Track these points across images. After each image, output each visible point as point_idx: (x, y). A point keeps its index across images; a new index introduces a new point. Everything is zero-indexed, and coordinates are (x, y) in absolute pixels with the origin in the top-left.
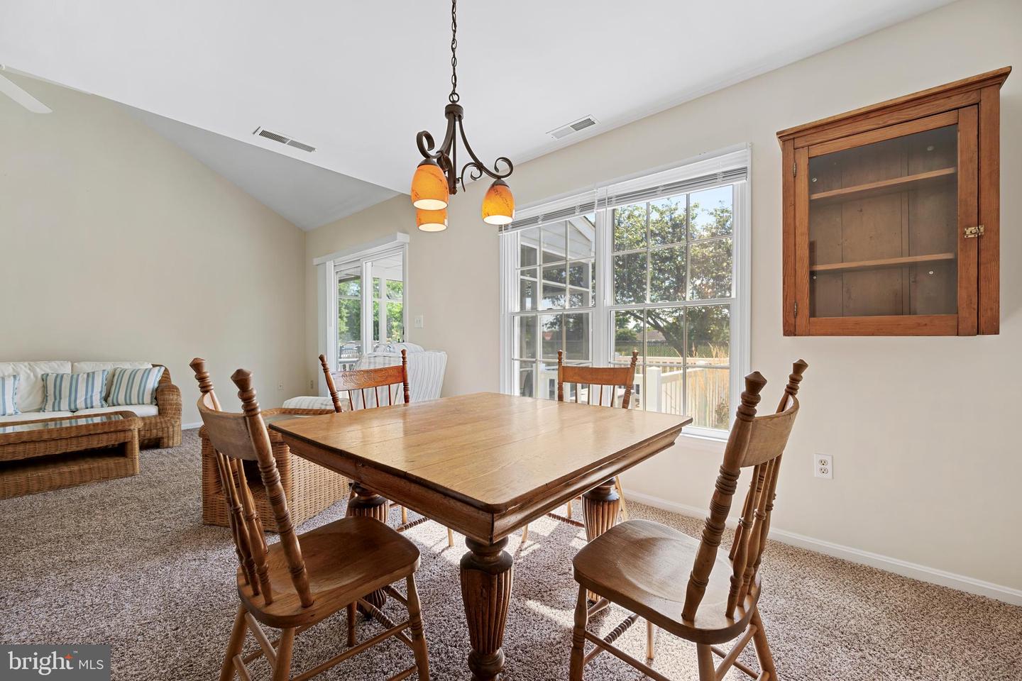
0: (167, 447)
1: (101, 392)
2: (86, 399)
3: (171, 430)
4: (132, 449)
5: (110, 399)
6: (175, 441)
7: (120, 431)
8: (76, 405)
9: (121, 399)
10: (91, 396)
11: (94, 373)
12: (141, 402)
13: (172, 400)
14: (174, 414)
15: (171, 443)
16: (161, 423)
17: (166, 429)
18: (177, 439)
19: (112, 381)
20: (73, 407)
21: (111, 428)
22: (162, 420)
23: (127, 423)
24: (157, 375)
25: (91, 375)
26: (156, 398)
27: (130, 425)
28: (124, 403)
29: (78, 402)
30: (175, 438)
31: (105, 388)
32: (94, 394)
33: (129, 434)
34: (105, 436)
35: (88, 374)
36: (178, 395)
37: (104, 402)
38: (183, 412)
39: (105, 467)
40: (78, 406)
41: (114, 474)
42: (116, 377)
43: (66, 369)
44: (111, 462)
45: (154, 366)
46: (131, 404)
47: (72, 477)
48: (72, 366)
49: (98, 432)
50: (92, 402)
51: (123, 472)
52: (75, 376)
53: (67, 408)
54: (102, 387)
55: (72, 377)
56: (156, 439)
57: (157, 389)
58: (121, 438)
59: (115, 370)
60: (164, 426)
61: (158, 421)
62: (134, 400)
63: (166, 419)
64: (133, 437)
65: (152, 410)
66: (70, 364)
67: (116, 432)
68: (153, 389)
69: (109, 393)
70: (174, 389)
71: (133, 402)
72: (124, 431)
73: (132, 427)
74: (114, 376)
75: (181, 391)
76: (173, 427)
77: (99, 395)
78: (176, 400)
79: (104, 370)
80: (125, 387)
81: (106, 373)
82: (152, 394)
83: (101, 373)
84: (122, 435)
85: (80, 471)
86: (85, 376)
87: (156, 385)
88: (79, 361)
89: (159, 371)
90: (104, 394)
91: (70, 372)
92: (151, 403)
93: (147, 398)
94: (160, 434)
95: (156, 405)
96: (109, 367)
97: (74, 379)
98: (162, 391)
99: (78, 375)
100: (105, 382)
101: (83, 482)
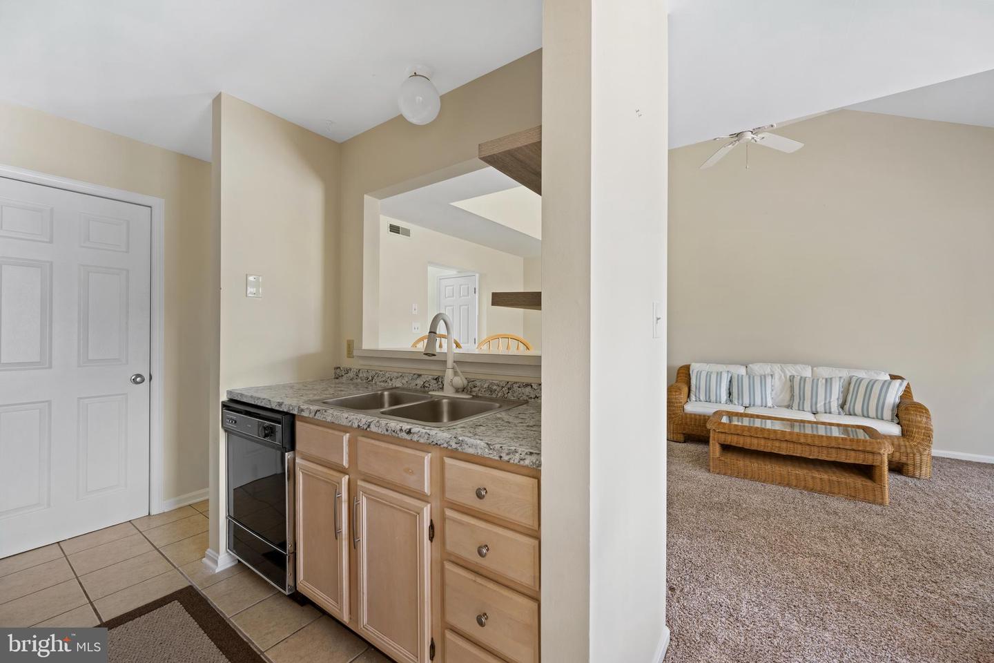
0: (912, 477)
1: (838, 399)
2: (825, 404)
3: (918, 457)
4: (881, 475)
5: (847, 407)
6: (923, 472)
7: (868, 452)
8: (816, 409)
9: (858, 409)
10: (830, 402)
11: (831, 379)
12: (879, 416)
13: (920, 422)
14: (923, 440)
15: (917, 474)
16: (906, 446)
17: (912, 455)
18: (926, 471)
19: (848, 390)
20: (814, 410)
21: (859, 446)
22: (907, 444)
23: (876, 446)
24: (898, 389)
25: (829, 380)
26: (897, 416)
27: (880, 449)
28: (861, 413)
29: (818, 405)
30: (924, 469)
31: (841, 395)
32: (832, 400)
33: (879, 458)
34: (853, 453)
35: (826, 380)
36: (928, 417)
37: (841, 410)
38: (934, 440)
39: (852, 485)
40: (819, 410)
41: (862, 496)
42: (852, 385)
43: (807, 373)
44: (858, 482)
45: (893, 377)
46: (868, 417)
47: (822, 484)
48: (812, 369)
49: (847, 447)
50: (830, 408)
51: (871, 498)
52: (815, 381)
53: (809, 409)
54: (839, 394)
55: (813, 381)
56: (899, 463)
57: (898, 406)
58: (869, 460)
59: (851, 378)
60: (909, 450)
61: (902, 443)
62: (872, 413)
63: (912, 444)
64: (882, 462)
65: (895, 430)
66: (810, 368)
67: (864, 451)
68: (894, 404)
69: (846, 401)
70: (920, 409)
71: (870, 415)
72: (873, 453)
73: (882, 452)
74: (849, 384)
75: (931, 412)
76: (921, 455)
77: (836, 401)
78: (926, 423)
79: (840, 377)
80: (863, 396)
81: (842, 381)
82: (893, 410)
83: (838, 379)
84: (870, 457)
85: (829, 480)
86: (824, 381)
87: (897, 401)
88: (817, 366)
89: (901, 385)
90: (840, 402)
91: (810, 376)
92: (892, 420)
93: (888, 414)
94: (904, 459)
95: (898, 424)
96: (845, 374)
97: (815, 382)
98: (907, 409)
99: (818, 380)
100: (841, 390)
101: (831, 493)
